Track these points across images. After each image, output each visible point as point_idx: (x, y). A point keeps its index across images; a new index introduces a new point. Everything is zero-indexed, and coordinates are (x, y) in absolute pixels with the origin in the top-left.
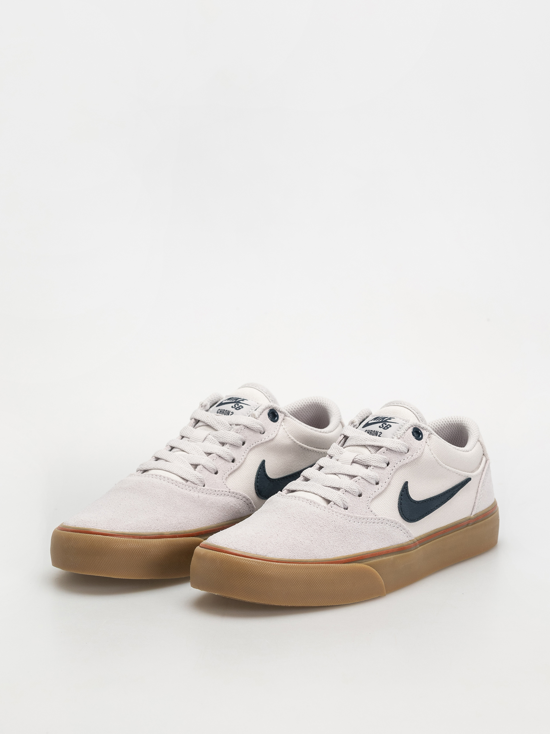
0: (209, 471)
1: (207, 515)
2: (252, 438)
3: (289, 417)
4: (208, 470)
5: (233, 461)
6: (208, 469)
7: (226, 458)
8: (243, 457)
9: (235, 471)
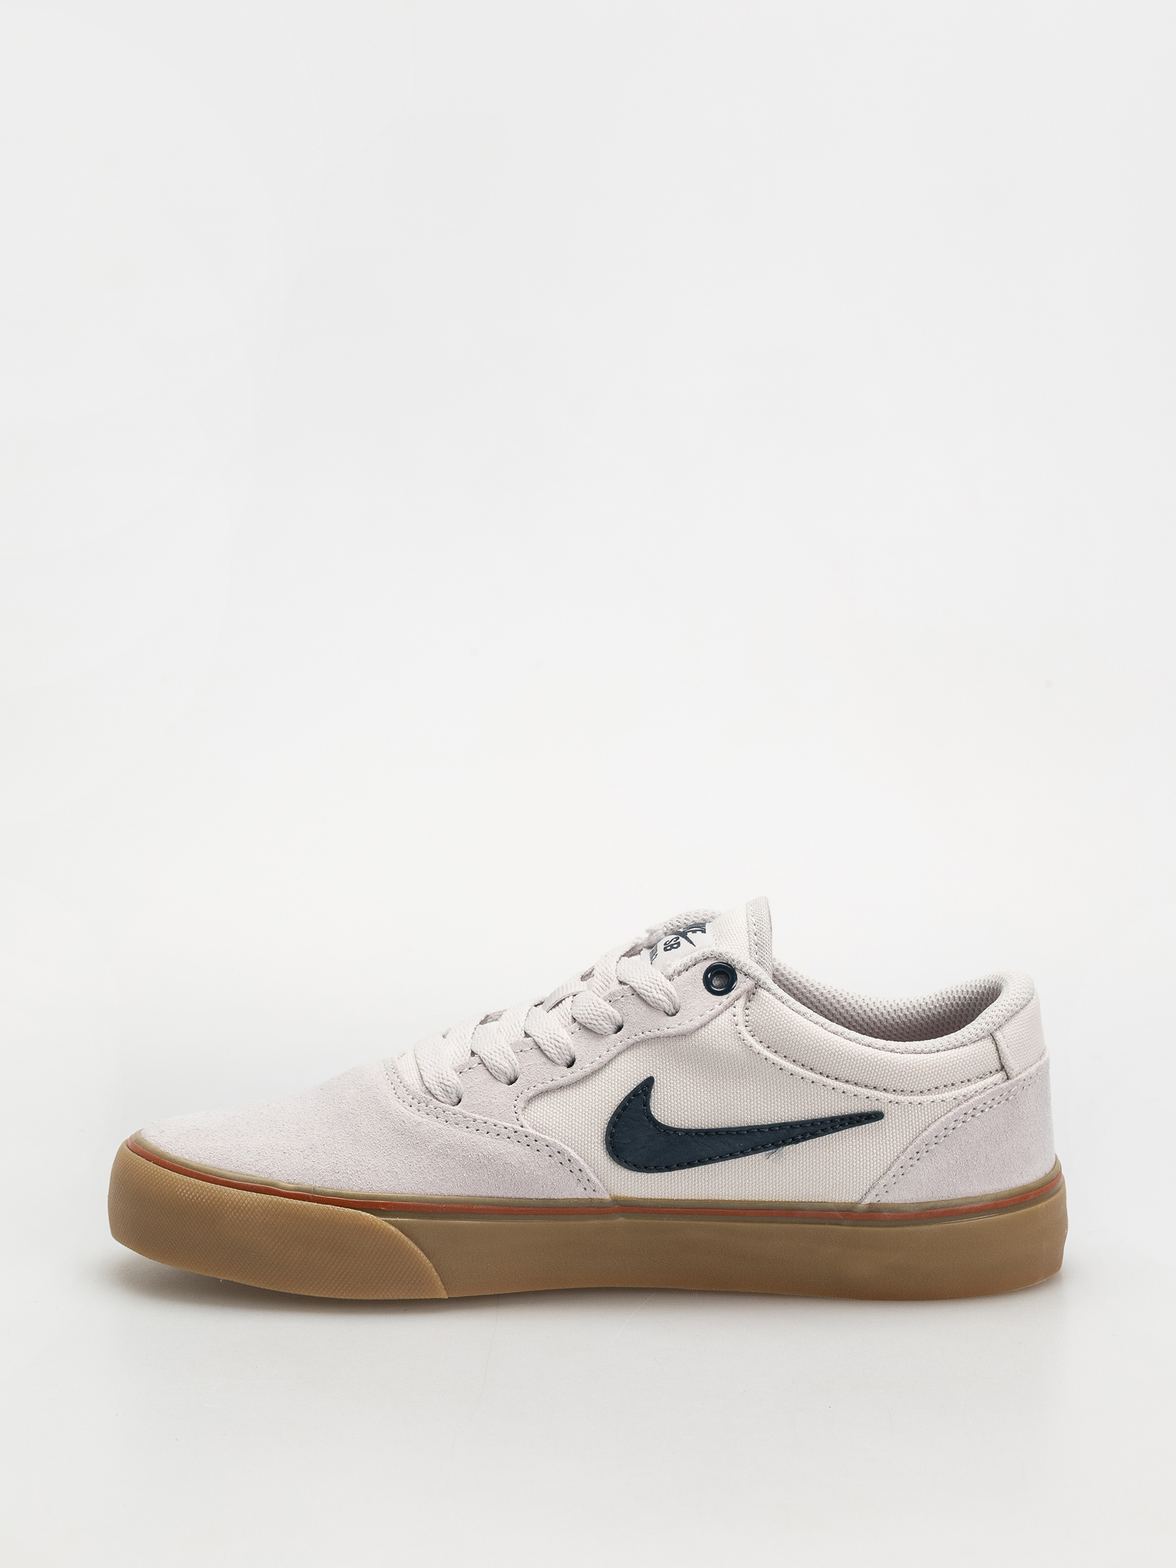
0: (491, 1074)
1: (422, 1169)
2: (641, 1022)
3: (768, 990)
4: (488, 1070)
5: (570, 1065)
6: (490, 1070)
7: (547, 1053)
8: (598, 1058)
9: (561, 1088)
